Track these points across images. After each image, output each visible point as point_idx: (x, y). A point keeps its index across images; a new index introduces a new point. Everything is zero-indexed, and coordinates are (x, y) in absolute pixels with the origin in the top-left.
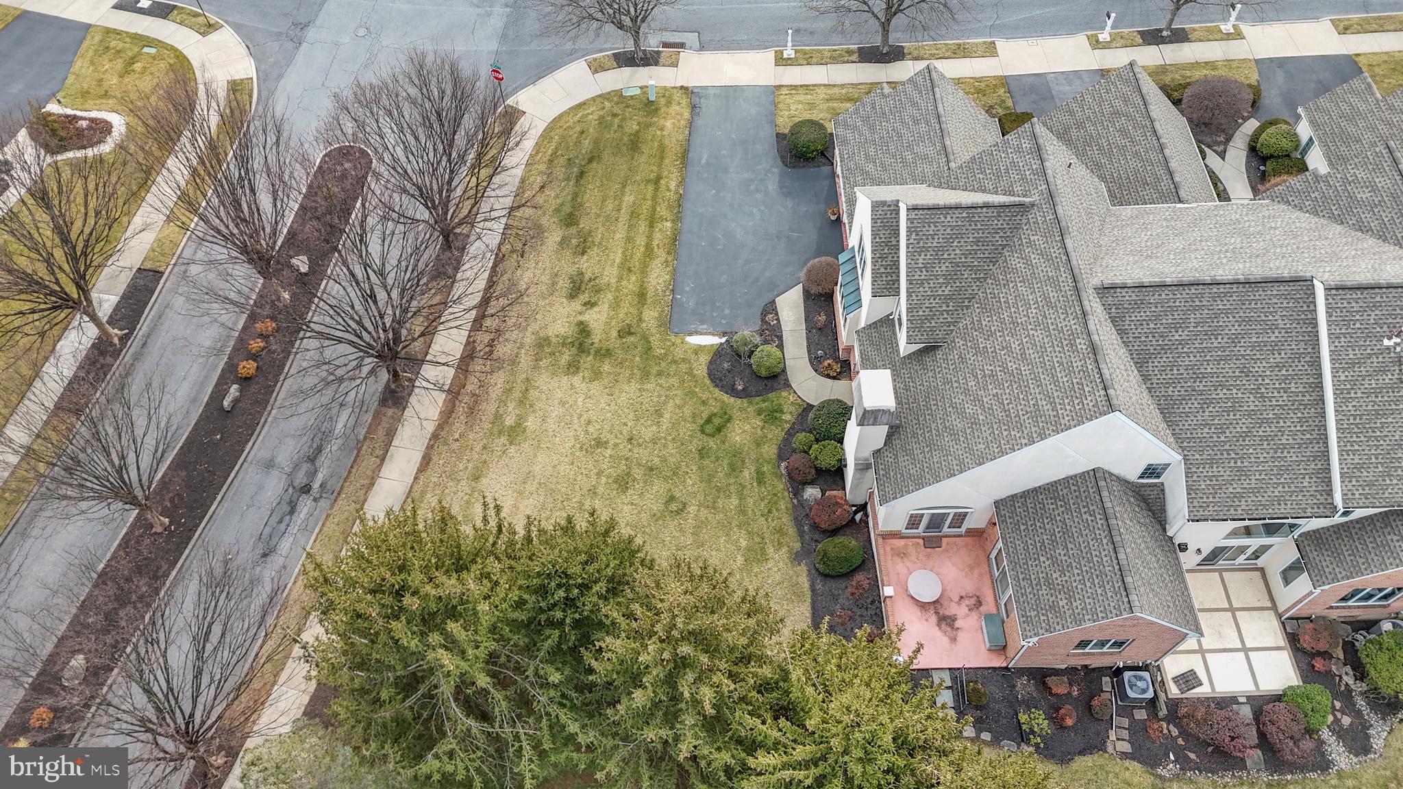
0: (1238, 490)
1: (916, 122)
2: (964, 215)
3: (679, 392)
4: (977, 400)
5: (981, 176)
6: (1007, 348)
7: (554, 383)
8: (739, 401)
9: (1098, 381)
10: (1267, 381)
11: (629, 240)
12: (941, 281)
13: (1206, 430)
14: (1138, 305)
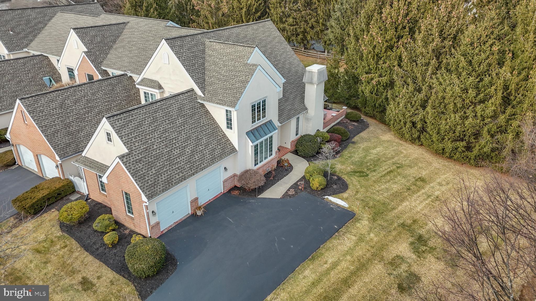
8: (340, 175)
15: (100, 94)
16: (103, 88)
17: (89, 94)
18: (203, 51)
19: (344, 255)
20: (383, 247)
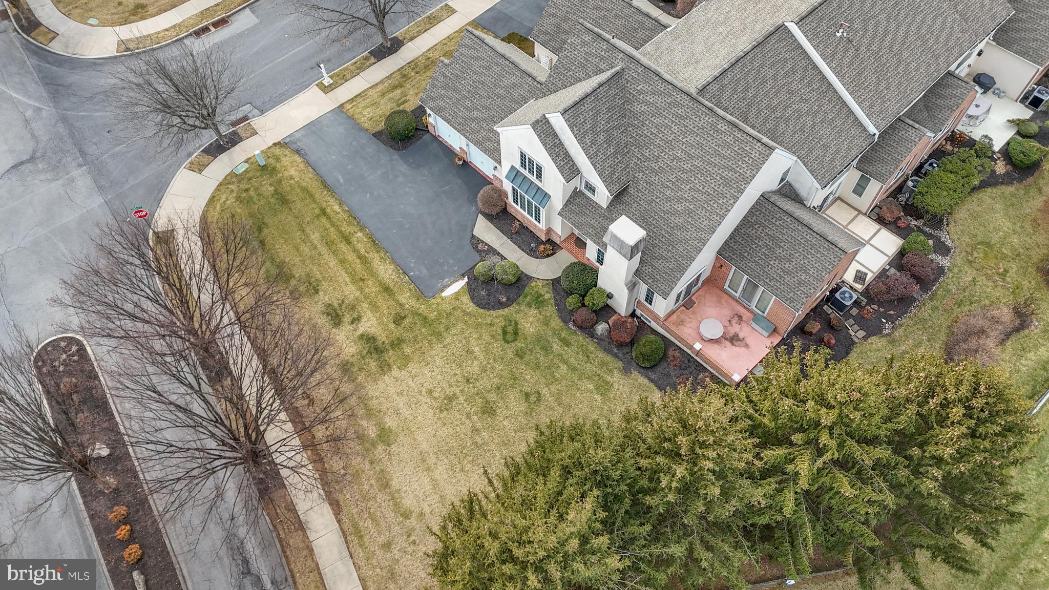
0: (831, 157)
1: (488, 68)
2: (593, 98)
3: (470, 330)
4: (680, 200)
5: (571, 73)
6: (675, 158)
7: (381, 385)
8: (511, 308)
9: (751, 140)
10: (803, 91)
11: (342, 262)
12: (605, 146)
13: (797, 136)
14: (722, 89)
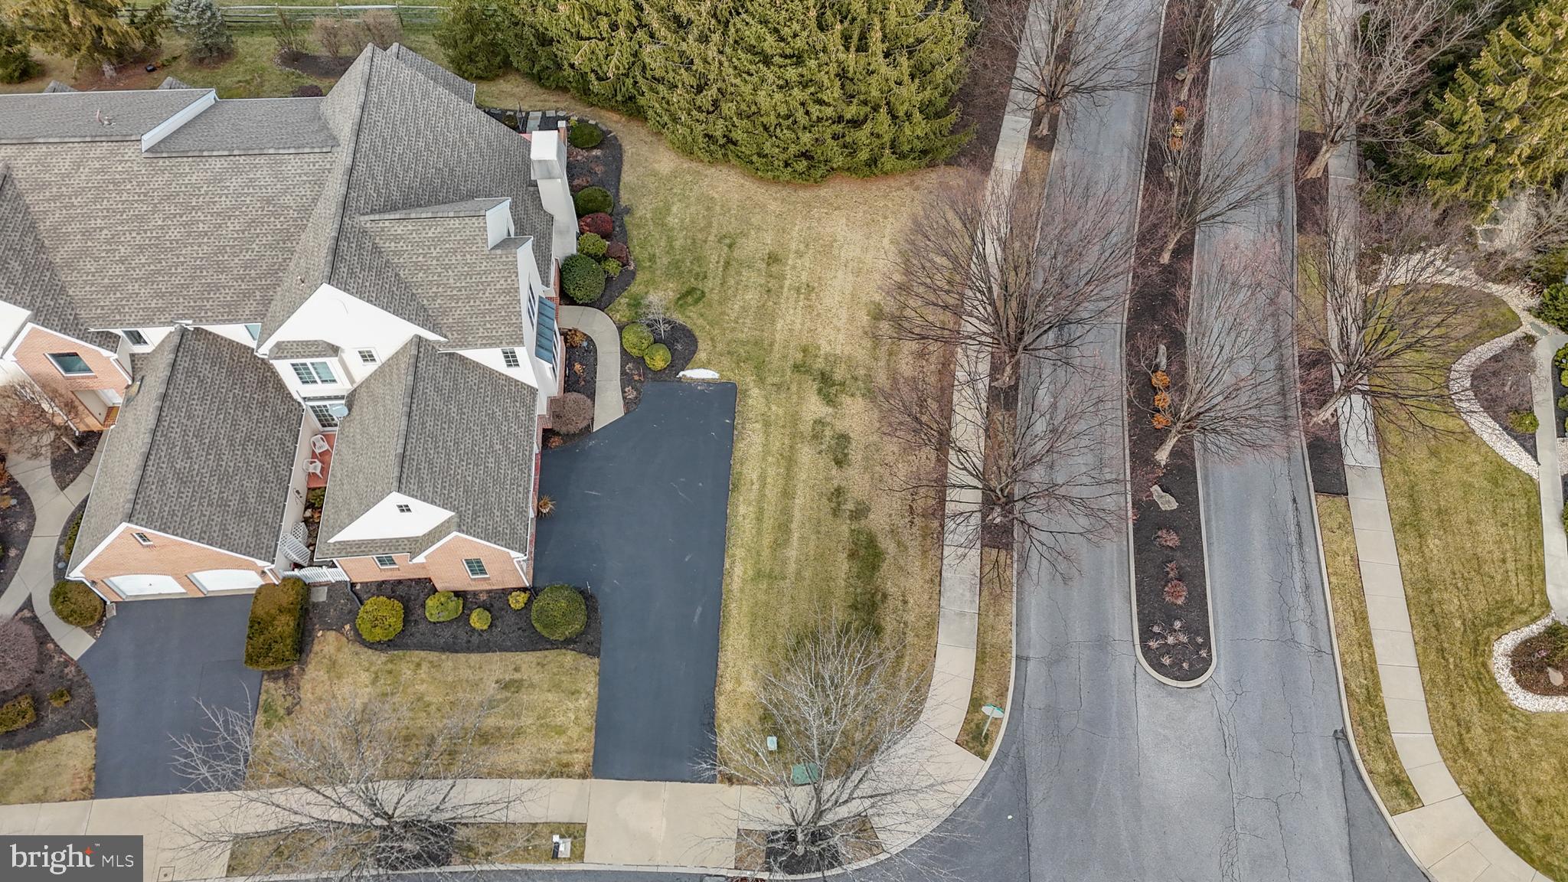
15: (198, 410)
16: (188, 391)
17: (185, 421)
18: (376, 250)
19: (764, 459)
20: (795, 419)
